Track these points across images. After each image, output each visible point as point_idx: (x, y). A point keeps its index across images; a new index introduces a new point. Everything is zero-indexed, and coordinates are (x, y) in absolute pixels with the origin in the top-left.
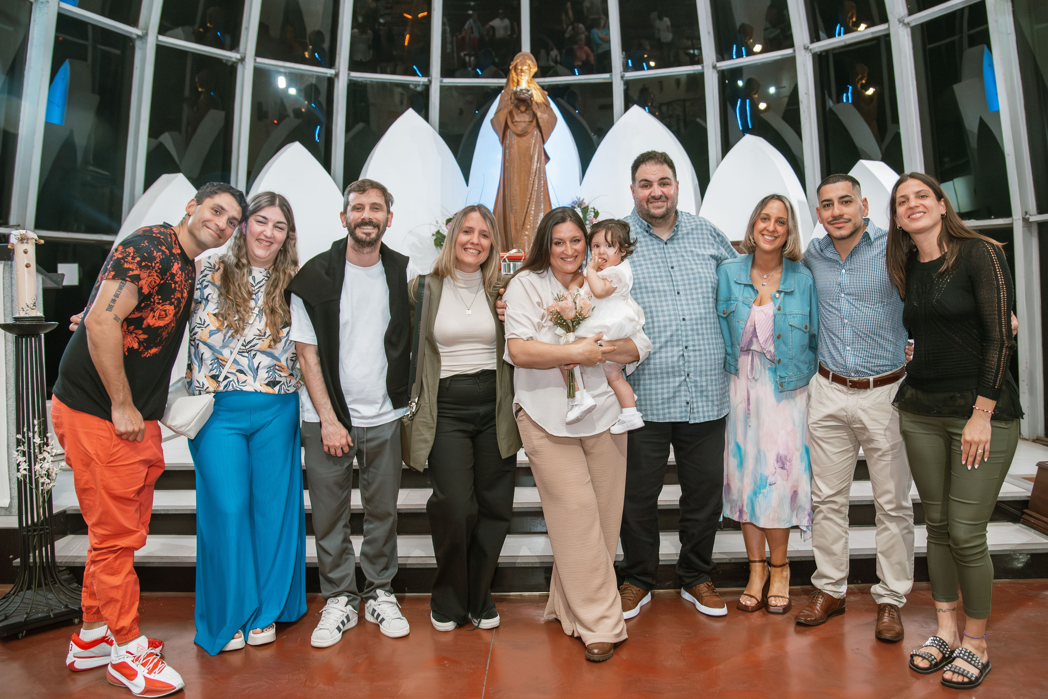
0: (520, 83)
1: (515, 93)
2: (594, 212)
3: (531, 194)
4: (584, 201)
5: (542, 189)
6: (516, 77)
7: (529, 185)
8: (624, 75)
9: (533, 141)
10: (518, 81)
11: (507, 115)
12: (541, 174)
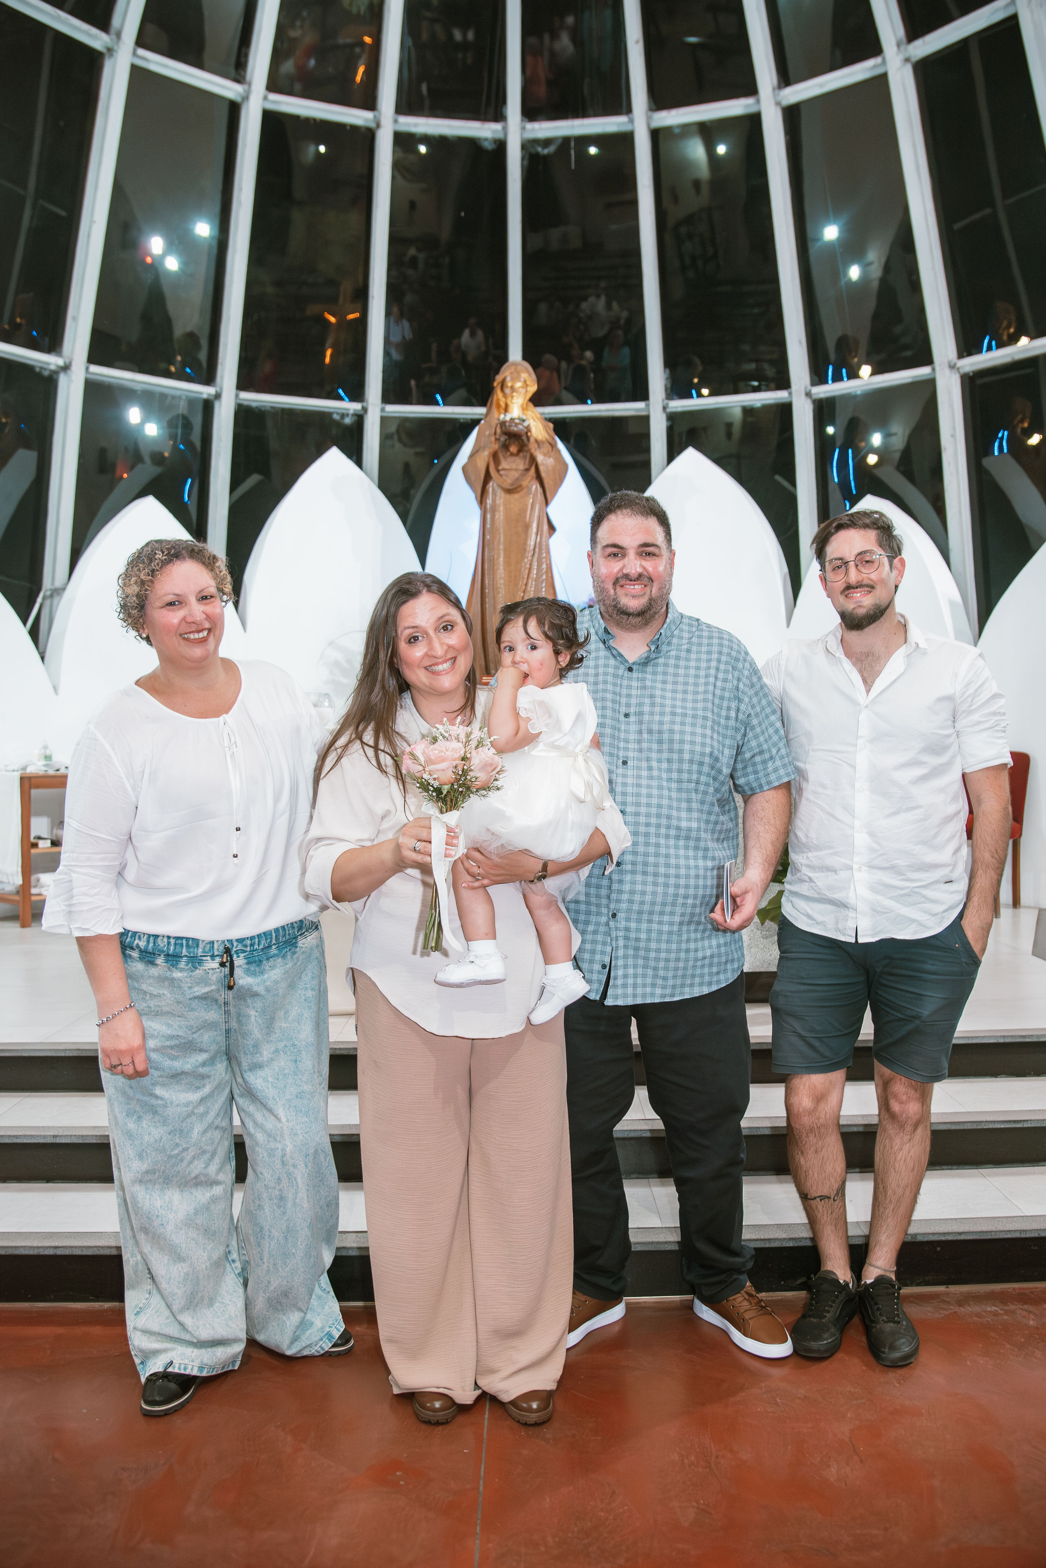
0: (510, 409)
1: (503, 424)
3: (526, 585)
5: (544, 577)
6: (504, 399)
7: (523, 570)
8: (667, 404)
9: (531, 501)
10: (507, 406)
11: (489, 459)
12: (542, 554)
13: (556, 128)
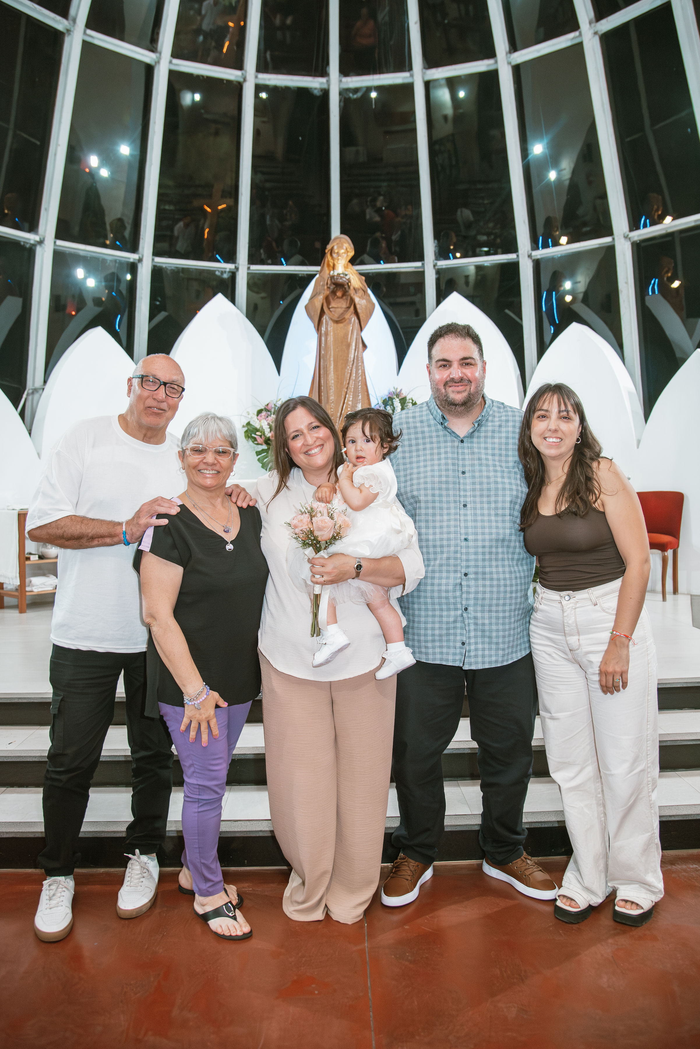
0: (336, 267)
1: (332, 277)
2: (412, 403)
3: (348, 384)
4: (402, 392)
5: (360, 378)
6: (332, 261)
7: (346, 374)
8: (436, 264)
9: (351, 328)
10: (334, 265)
11: (323, 300)
12: (359, 363)
13: (363, 81)
